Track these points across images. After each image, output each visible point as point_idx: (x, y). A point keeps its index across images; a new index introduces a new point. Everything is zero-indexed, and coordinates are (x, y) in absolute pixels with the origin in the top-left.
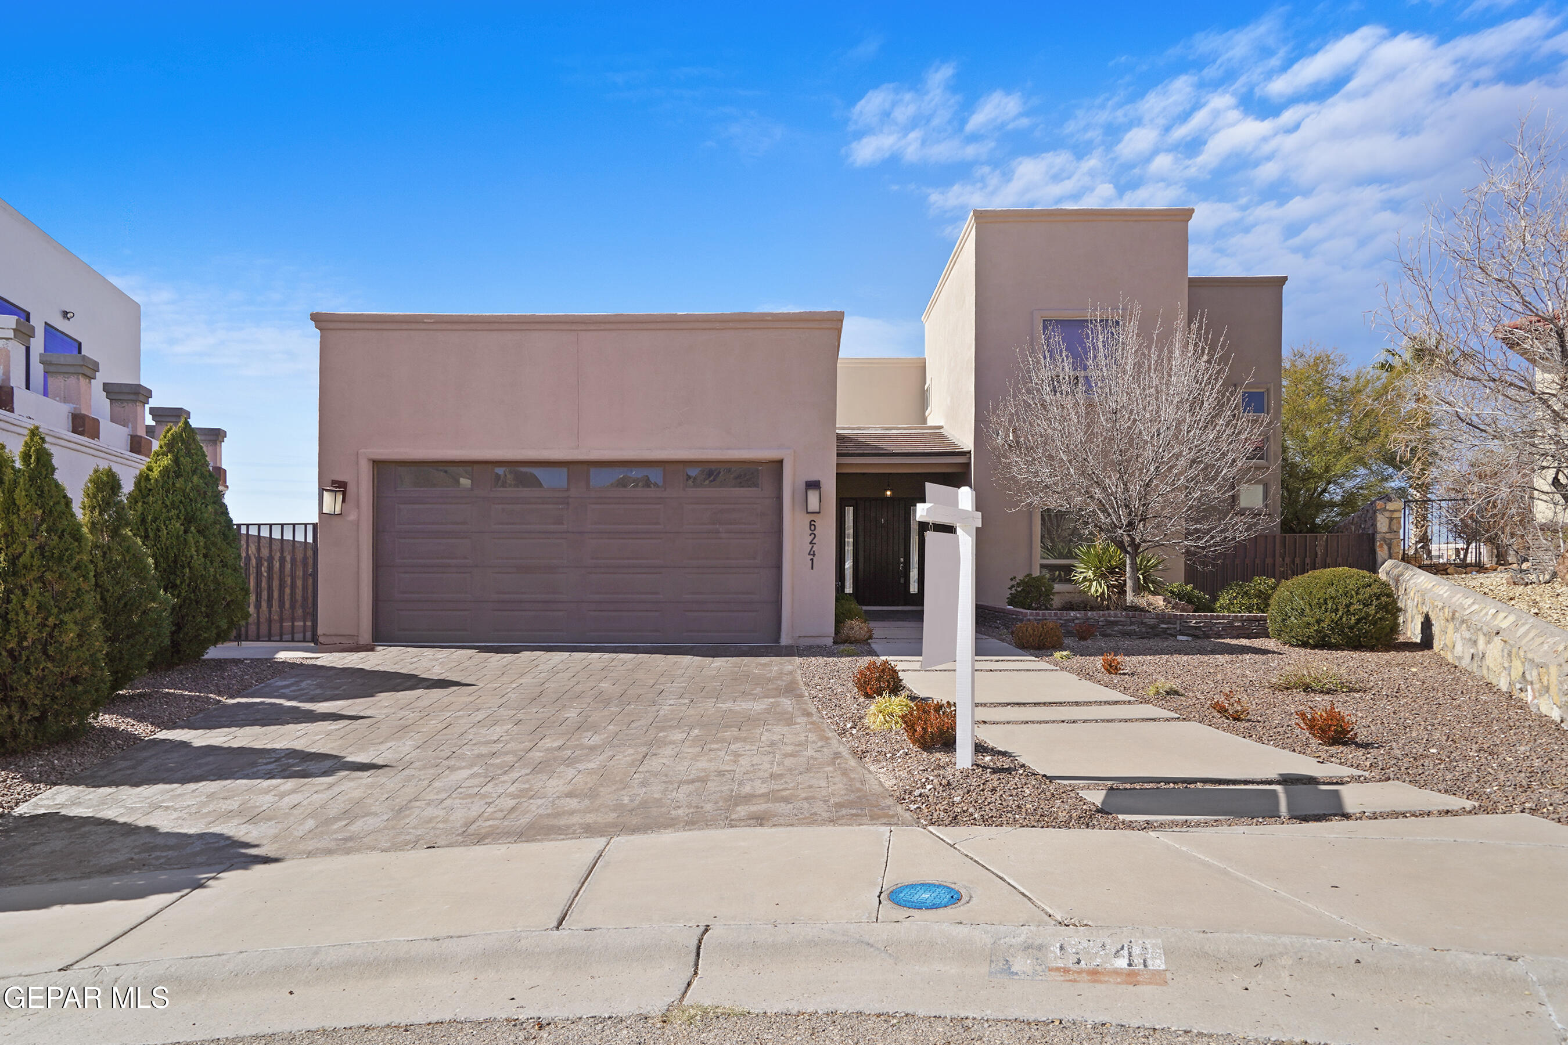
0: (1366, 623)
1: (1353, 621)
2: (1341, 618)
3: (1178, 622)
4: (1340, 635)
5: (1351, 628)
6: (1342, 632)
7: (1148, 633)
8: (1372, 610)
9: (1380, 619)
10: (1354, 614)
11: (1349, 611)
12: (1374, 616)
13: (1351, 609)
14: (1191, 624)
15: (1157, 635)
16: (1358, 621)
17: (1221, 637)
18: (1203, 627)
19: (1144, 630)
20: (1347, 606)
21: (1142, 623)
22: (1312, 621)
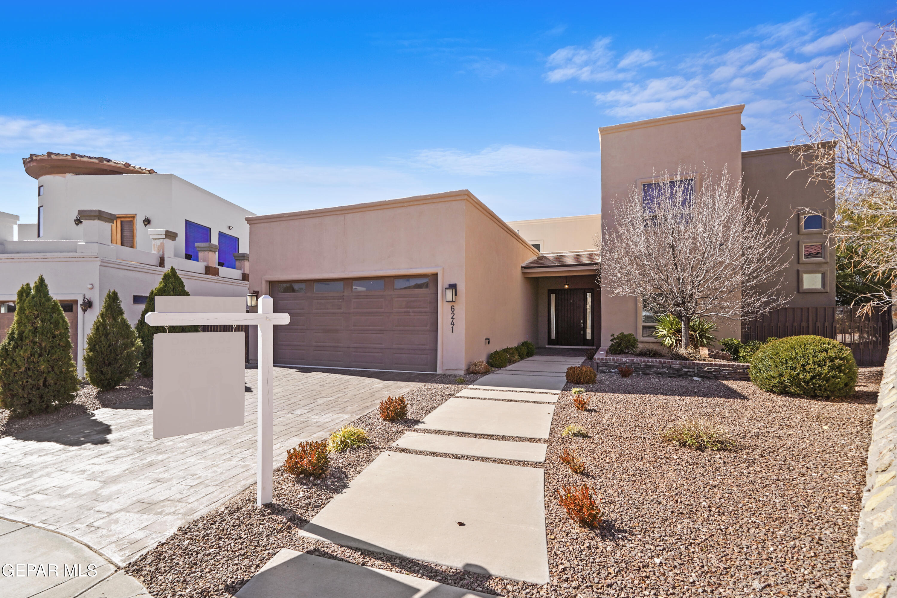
0: (819, 379)
1: (808, 377)
2: (798, 374)
3: (696, 367)
4: (798, 387)
5: (807, 383)
6: (800, 384)
7: (674, 374)
8: (825, 369)
9: (833, 377)
10: (809, 372)
11: (805, 369)
12: (826, 375)
13: (807, 368)
14: (705, 370)
15: (680, 375)
16: (813, 377)
17: (727, 379)
18: (713, 371)
19: (671, 371)
20: (803, 366)
21: (670, 367)
22: (776, 375)
